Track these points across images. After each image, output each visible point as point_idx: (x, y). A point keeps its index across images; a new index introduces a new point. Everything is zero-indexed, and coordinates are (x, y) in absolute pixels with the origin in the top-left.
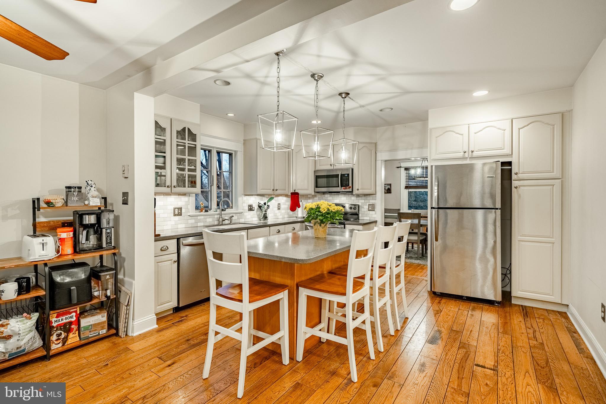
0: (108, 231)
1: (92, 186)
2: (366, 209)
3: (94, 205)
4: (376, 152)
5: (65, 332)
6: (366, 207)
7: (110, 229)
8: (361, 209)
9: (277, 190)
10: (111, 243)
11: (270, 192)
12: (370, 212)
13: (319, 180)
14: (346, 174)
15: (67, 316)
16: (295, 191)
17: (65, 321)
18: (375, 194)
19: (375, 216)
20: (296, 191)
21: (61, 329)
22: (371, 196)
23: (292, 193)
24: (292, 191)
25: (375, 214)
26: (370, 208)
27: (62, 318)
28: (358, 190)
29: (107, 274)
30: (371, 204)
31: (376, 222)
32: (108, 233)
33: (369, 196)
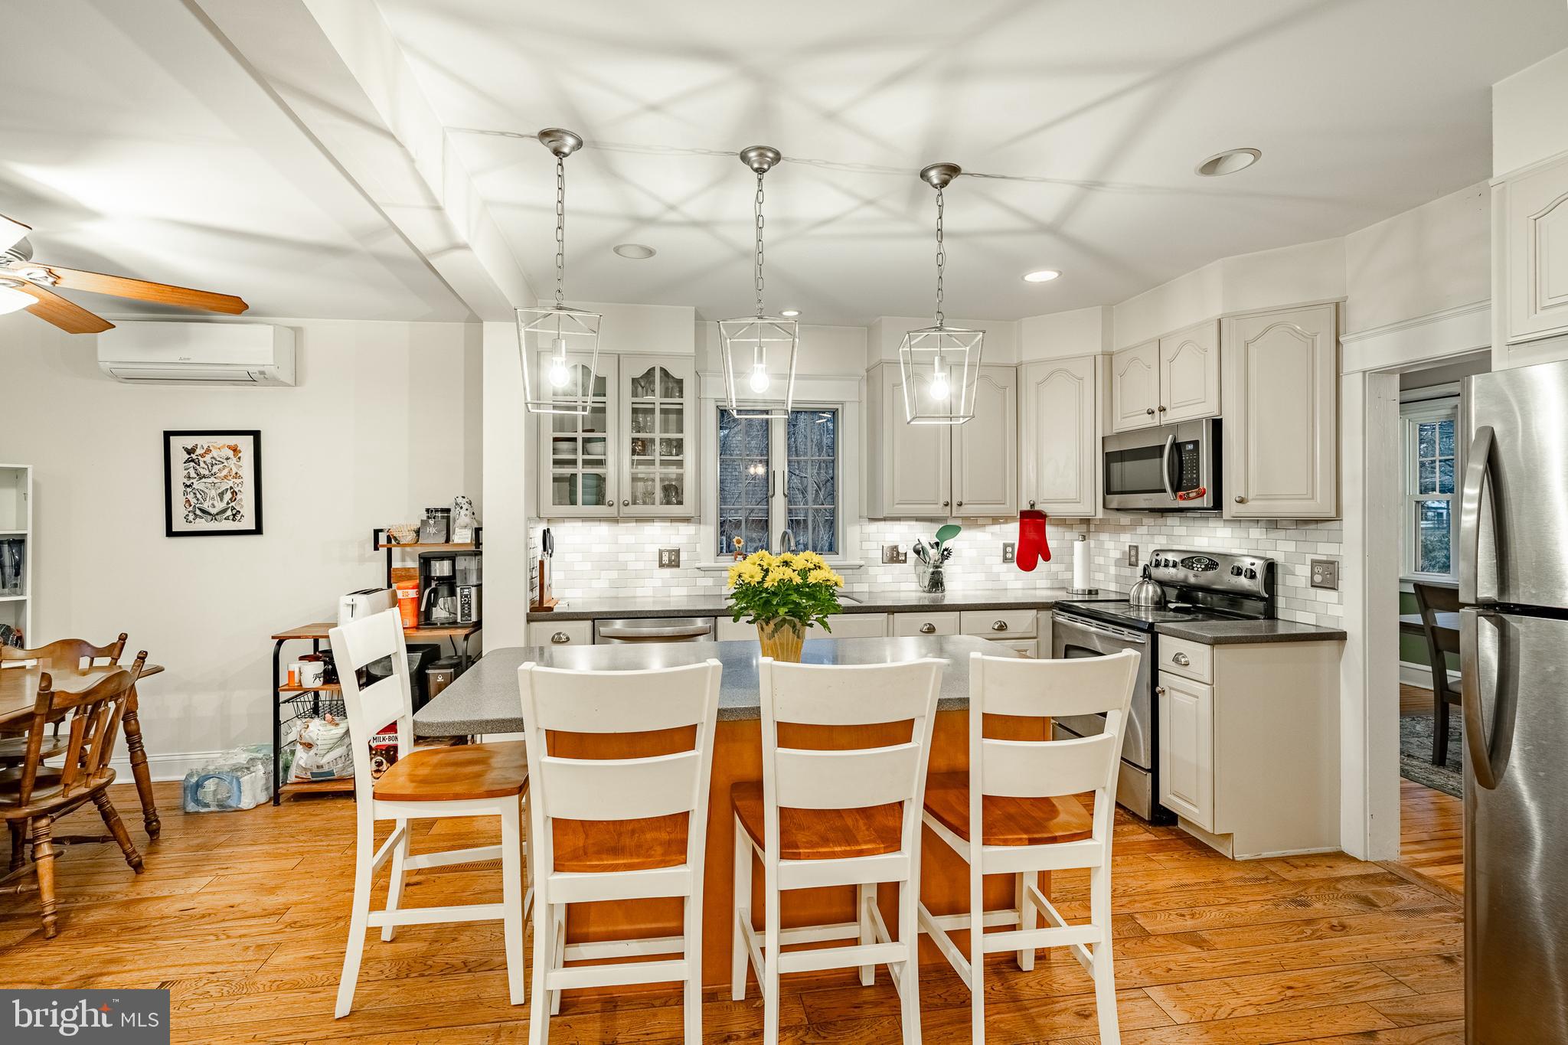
0: (466, 592)
1: (461, 508)
2: (1304, 580)
3: (460, 542)
4: (1341, 340)
5: (388, 762)
6: (1303, 571)
7: (468, 588)
8: (1284, 579)
9: (960, 505)
10: (470, 616)
11: (938, 510)
12: (1320, 591)
13: (1116, 467)
14: (1189, 443)
15: (391, 735)
16: (1032, 506)
17: (387, 742)
18: (1338, 517)
19: (1336, 611)
20: (1037, 508)
21: (382, 755)
22: (1320, 526)
23: (1024, 514)
24: (1026, 507)
25: (1340, 603)
26: (1318, 579)
27: (384, 736)
28: (1241, 501)
29: (440, 674)
30: (1324, 558)
31: (1340, 637)
32: (466, 596)
33: (1313, 526)
